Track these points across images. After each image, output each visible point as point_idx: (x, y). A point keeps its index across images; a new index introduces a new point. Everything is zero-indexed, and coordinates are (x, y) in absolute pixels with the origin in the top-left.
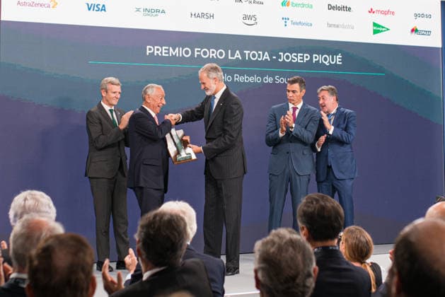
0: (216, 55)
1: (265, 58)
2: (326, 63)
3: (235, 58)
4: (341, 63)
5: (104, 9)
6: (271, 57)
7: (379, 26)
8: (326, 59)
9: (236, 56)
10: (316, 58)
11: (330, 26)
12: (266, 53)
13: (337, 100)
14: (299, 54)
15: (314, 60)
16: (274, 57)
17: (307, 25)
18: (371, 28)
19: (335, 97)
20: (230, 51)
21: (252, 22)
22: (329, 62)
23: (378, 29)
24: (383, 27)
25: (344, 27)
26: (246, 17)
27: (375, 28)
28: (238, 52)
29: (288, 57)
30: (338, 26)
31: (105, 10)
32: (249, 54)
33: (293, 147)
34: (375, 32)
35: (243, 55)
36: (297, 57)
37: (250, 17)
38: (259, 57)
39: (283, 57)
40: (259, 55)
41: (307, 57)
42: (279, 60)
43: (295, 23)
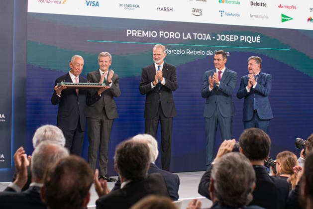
0: (174, 36)
1: (207, 38)
2: (249, 42)
4: (259, 42)
5: (97, 4)
6: (211, 38)
7: (286, 16)
8: (249, 39)
9: (188, 37)
10: (242, 38)
11: (252, 16)
12: (208, 35)
13: (260, 67)
14: (231, 36)
15: (241, 40)
16: (214, 38)
17: (236, 15)
18: (280, 18)
19: (259, 66)
20: (183, 34)
21: (199, 14)
22: (251, 41)
23: (285, 18)
24: (288, 17)
25: (261, 17)
26: (194, 10)
27: (283, 18)
28: (189, 34)
29: (223, 38)
30: (257, 17)
31: (98, 5)
32: (196, 35)
33: (220, 98)
34: (283, 20)
35: (192, 36)
36: (229, 37)
37: (197, 11)
38: (204, 37)
39: (220, 37)
40: (204, 36)
41: (236, 38)
42: (217, 40)
43: (228, 15)
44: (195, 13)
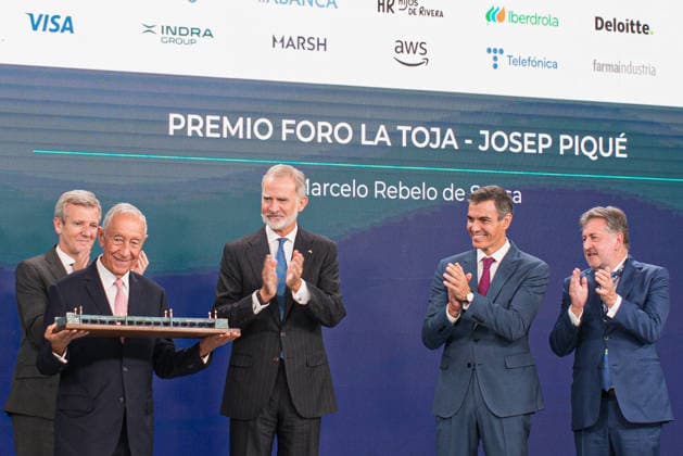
0: (332, 136)
1: (446, 142)
2: (590, 155)
3: (376, 143)
4: (625, 156)
5: (68, 26)
6: (459, 139)
8: (589, 146)
9: (378, 138)
10: (566, 142)
11: (599, 67)
12: (450, 132)
13: (626, 242)
14: (527, 135)
15: (563, 147)
16: (468, 142)
17: (546, 65)
19: (621, 236)
20: (363, 127)
21: (417, 58)
22: (598, 153)
25: (631, 69)
26: (402, 47)
28: (382, 128)
29: (500, 141)
30: (617, 69)
31: (71, 30)
32: (409, 134)
33: (482, 352)
35: (395, 135)
36: (521, 140)
37: (411, 48)
38: (433, 140)
39: (489, 140)
40: (433, 136)
41: (545, 141)
42: (480, 148)
43: (516, 62)
44: (404, 57)
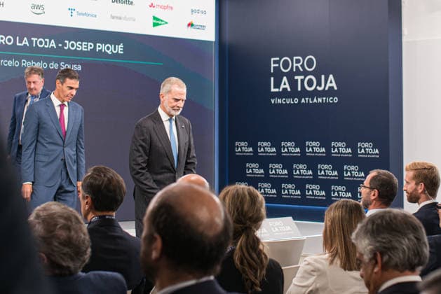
0: (5, 42)
1: (51, 45)
2: (109, 52)
3: (22, 45)
4: (122, 52)
6: (57, 45)
7: (158, 19)
8: (108, 48)
9: (24, 43)
10: (99, 46)
11: (113, 18)
12: (53, 41)
14: (84, 43)
15: (98, 49)
16: (60, 45)
17: (92, 16)
18: (151, 21)
20: (18, 38)
22: (112, 51)
23: (157, 22)
24: (162, 21)
25: (125, 18)
26: (34, 7)
27: (155, 21)
28: (25, 39)
29: (73, 45)
30: (120, 18)
32: (36, 41)
34: (155, 25)
35: (31, 42)
36: (81, 45)
37: (38, 7)
38: (46, 44)
39: (69, 45)
40: (46, 43)
41: (91, 46)
42: (65, 48)
43: (80, 14)
44: (35, 11)
